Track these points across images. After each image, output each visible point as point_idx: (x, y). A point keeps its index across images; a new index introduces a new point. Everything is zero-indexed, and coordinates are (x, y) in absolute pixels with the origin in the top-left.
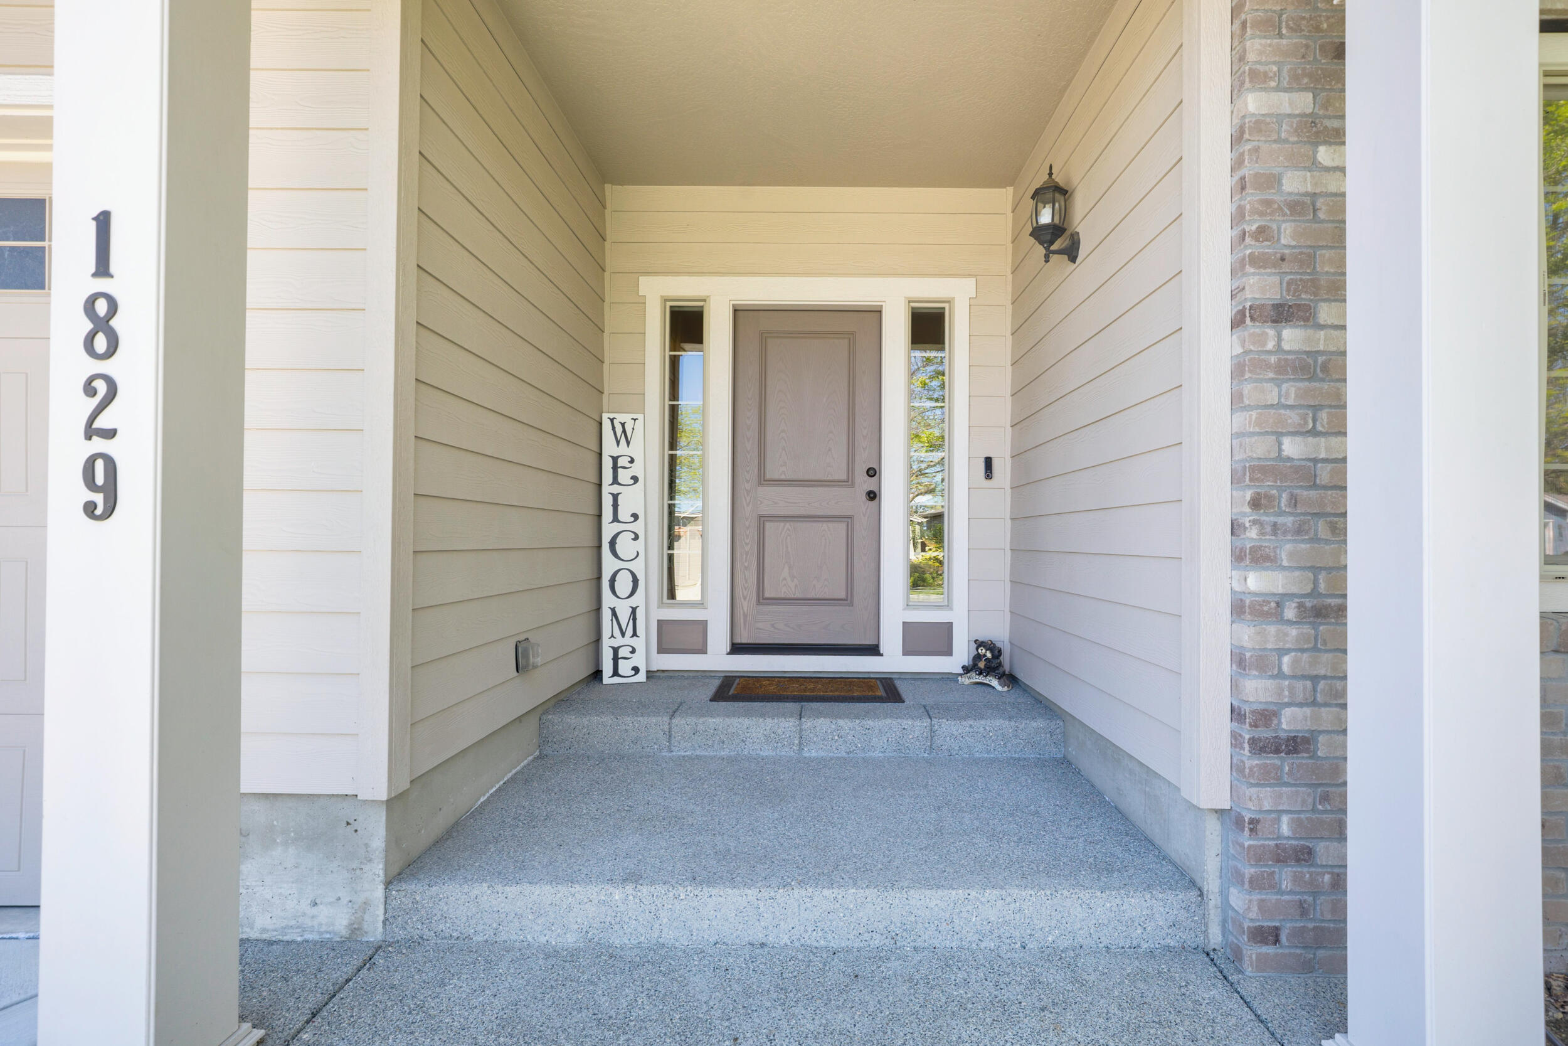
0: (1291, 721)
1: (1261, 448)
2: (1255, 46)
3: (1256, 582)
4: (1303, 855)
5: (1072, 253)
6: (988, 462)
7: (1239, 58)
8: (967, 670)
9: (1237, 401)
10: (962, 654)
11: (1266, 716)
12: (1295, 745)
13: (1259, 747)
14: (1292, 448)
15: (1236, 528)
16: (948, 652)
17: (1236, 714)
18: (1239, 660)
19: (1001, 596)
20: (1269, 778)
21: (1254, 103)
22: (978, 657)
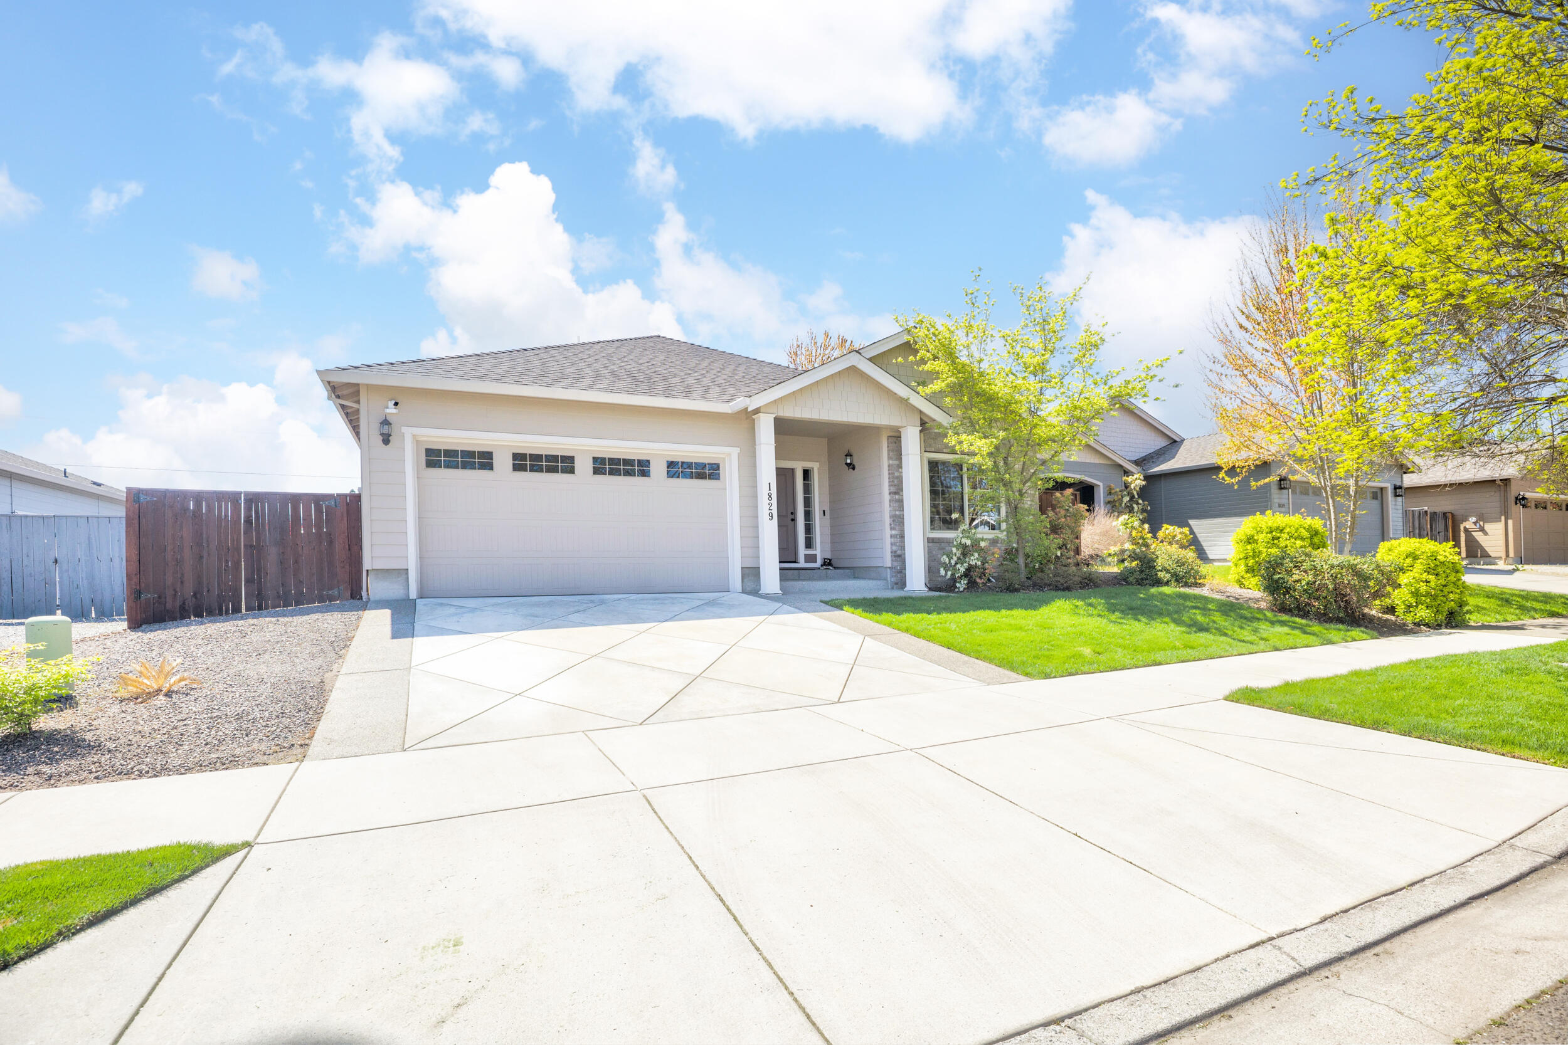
0: (899, 552)
1: (893, 513)
2: (891, 454)
3: (893, 532)
4: (901, 572)
5: (854, 469)
6: (824, 511)
7: (889, 454)
8: (822, 566)
9: (890, 505)
10: (819, 562)
11: (895, 552)
12: (899, 556)
13: (895, 556)
14: (897, 513)
15: (891, 525)
16: (816, 562)
17: (891, 552)
18: (892, 544)
19: (828, 547)
20: (896, 561)
21: (891, 462)
22: (825, 562)
